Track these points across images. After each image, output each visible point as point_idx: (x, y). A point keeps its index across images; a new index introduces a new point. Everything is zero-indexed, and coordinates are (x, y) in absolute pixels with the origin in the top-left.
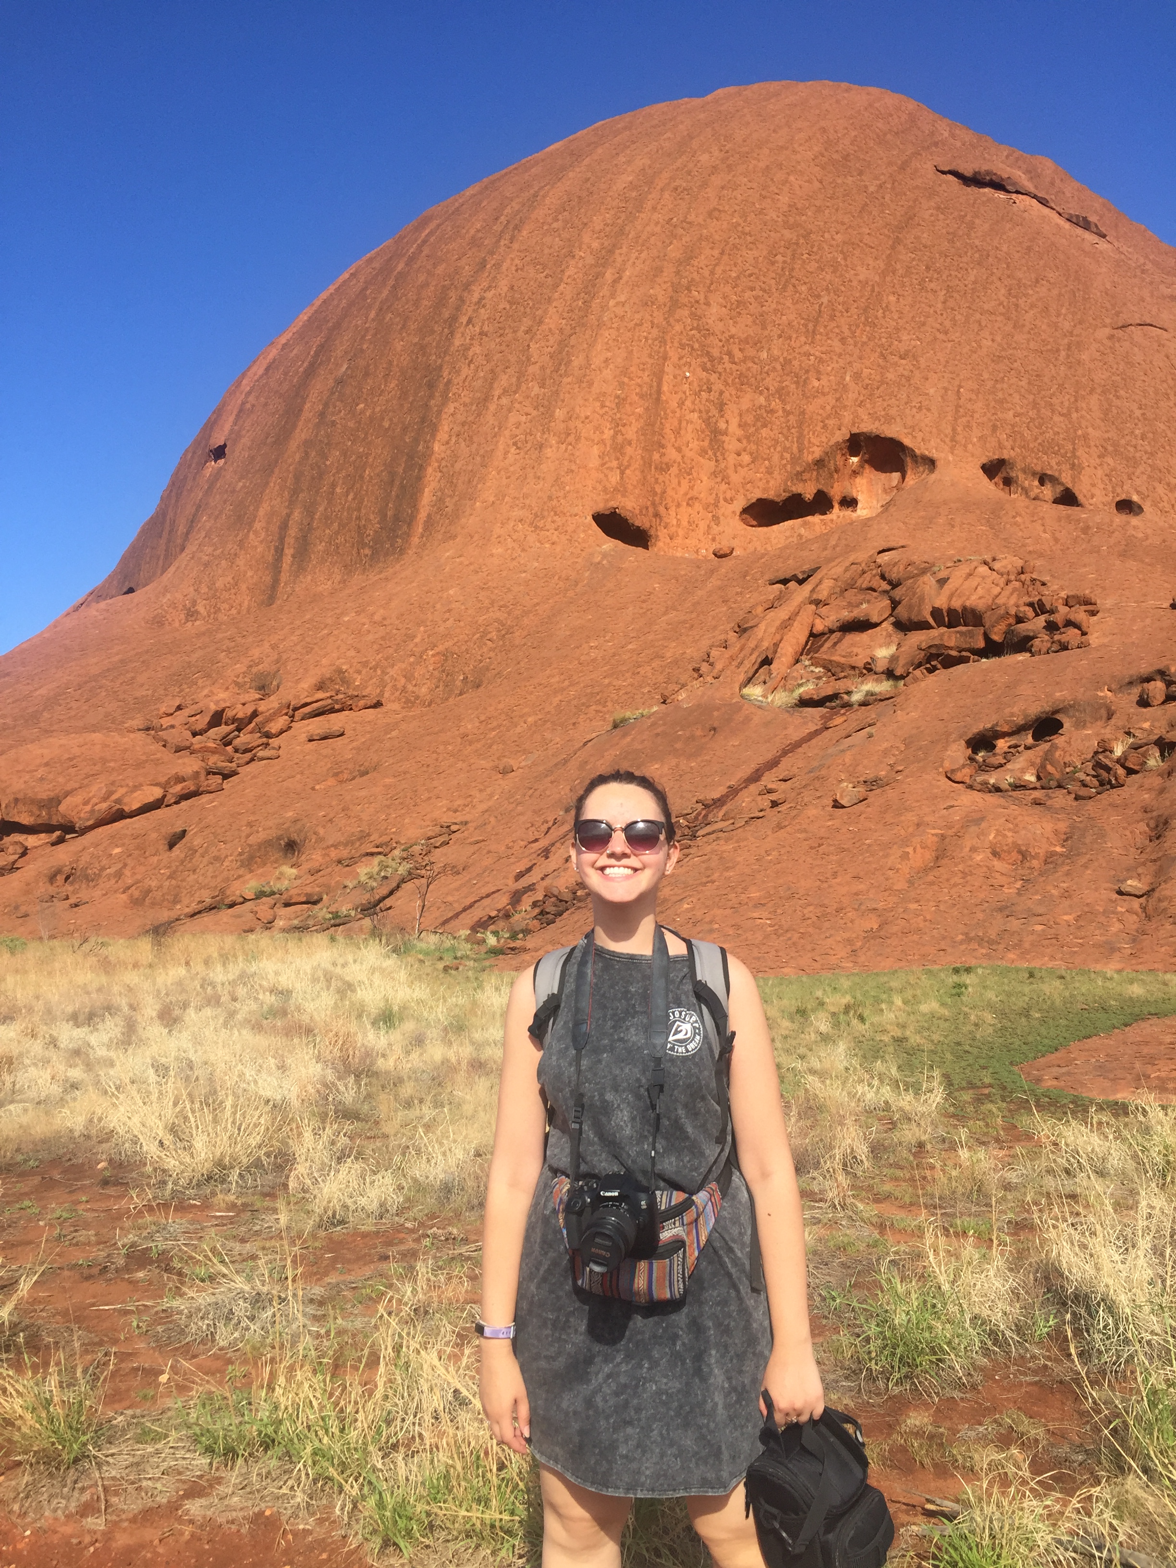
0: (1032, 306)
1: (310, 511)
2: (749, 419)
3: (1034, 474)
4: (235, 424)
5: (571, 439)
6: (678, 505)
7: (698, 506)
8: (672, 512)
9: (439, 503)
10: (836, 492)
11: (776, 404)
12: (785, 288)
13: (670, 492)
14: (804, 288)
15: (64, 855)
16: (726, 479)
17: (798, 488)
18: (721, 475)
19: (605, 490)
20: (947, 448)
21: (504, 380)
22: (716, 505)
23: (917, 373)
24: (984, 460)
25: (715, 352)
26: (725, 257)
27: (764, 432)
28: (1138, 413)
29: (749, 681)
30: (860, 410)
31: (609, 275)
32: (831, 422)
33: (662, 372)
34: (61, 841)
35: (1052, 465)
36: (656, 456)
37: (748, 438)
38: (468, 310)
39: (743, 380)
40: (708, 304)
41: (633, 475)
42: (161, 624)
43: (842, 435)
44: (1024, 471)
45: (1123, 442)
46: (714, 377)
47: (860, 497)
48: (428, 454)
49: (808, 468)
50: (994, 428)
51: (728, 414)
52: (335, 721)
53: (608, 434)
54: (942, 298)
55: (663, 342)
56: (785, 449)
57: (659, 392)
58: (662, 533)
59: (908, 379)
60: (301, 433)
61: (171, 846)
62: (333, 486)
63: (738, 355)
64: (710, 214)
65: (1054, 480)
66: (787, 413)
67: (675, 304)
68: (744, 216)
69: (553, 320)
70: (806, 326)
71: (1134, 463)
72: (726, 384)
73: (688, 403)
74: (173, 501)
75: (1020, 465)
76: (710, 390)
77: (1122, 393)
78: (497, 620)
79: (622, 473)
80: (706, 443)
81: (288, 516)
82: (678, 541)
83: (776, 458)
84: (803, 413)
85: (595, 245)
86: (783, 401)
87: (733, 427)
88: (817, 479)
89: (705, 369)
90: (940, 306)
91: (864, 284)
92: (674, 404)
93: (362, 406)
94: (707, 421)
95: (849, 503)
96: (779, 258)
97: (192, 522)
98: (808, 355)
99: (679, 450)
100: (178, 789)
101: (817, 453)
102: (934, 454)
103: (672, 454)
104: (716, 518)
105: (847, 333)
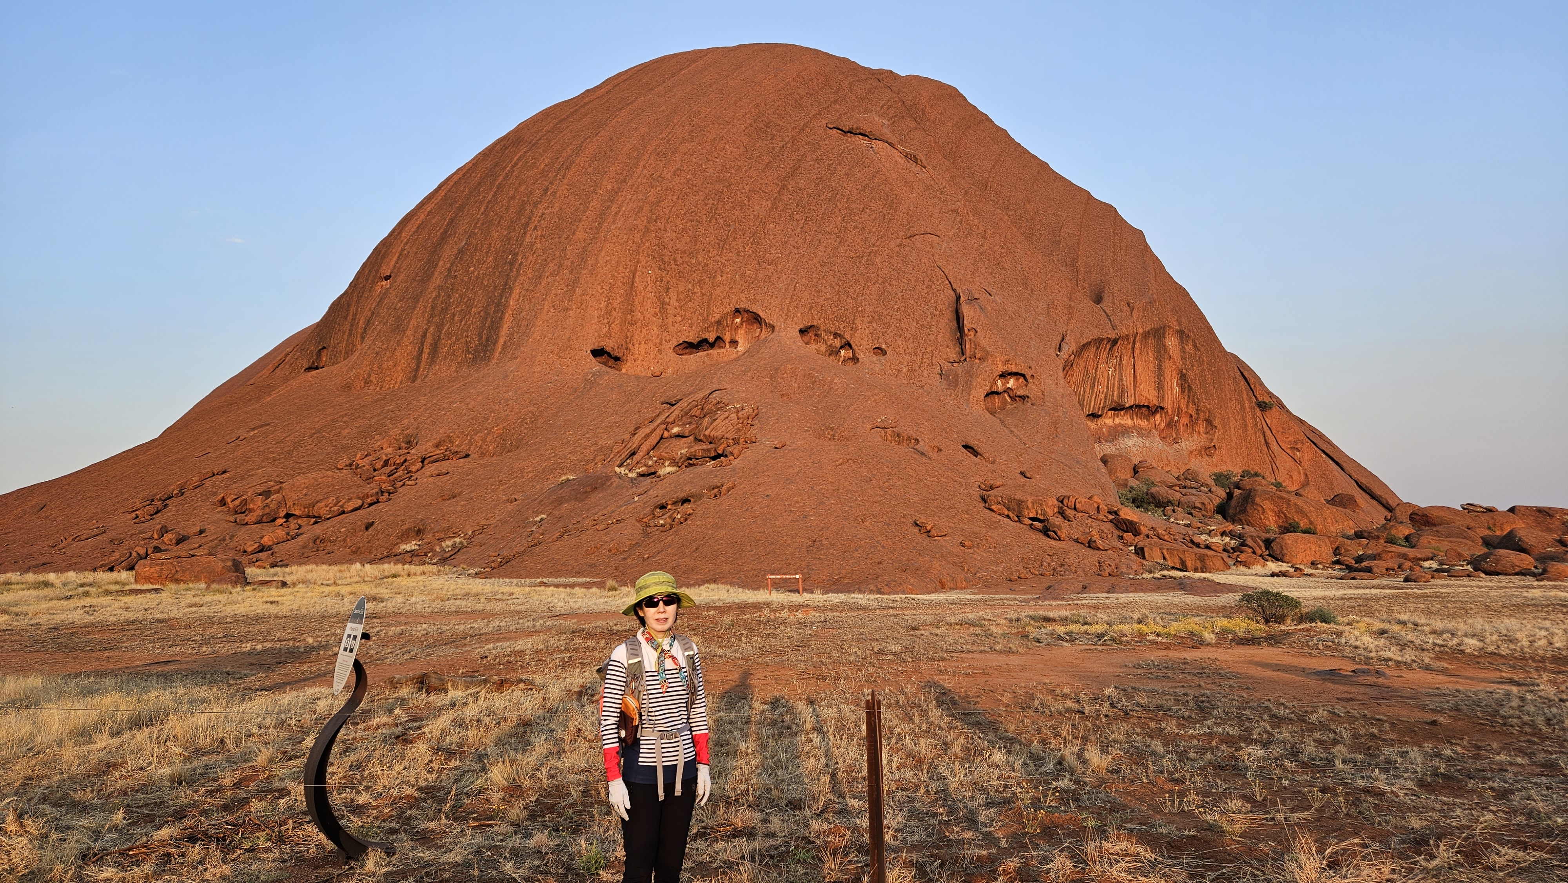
0: (855, 227)
1: (439, 327)
2: (682, 297)
3: (831, 333)
4: (397, 262)
5: (583, 306)
6: (640, 344)
7: (651, 344)
8: (636, 347)
9: (511, 335)
10: (727, 337)
11: (697, 289)
12: (710, 221)
13: (636, 337)
14: (721, 221)
15: (318, 529)
16: (666, 330)
17: (706, 336)
18: (664, 327)
19: (599, 336)
20: (782, 320)
21: (552, 266)
22: (661, 344)
23: (775, 274)
24: (801, 327)
25: (666, 259)
26: (680, 201)
27: (690, 304)
28: (900, 294)
29: (622, 464)
30: (742, 295)
31: (614, 209)
32: (726, 301)
33: (636, 269)
34: (315, 523)
35: (841, 327)
36: (629, 317)
37: (681, 307)
38: (535, 220)
39: (680, 275)
40: (665, 230)
41: (616, 327)
42: (350, 388)
43: (730, 309)
44: (825, 331)
45: (885, 313)
46: (664, 274)
47: (739, 340)
48: (506, 306)
49: (711, 325)
50: (811, 308)
51: (671, 295)
52: (445, 466)
53: (603, 304)
54: (801, 225)
55: (638, 253)
56: (700, 314)
57: (633, 282)
58: (630, 358)
59: (770, 278)
60: (437, 280)
61: (367, 528)
62: (454, 315)
63: (679, 260)
64: (674, 174)
65: (841, 336)
66: (703, 295)
67: (647, 230)
68: (694, 175)
69: (580, 235)
70: (718, 244)
71: (887, 325)
72: (671, 277)
73: (649, 288)
74: (355, 299)
75: (823, 328)
76: (662, 281)
77: (894, 282)
78: (531, 412)
79: (610, 326)
80: (658, 309)
81: (427, 330)
82: (638, 362)
83: (695, 319)
84: (711, 295)
85: (609, 187)
86: (701, 288)
87: (674, 302)
88: (717, 331)
89: (660, 269)
90: (798, 230)
91: (757, 217)
92: (641, 289)
93: (472, 269)
94: (659, 298)
95: (734, 343)
96: (711, 201)
97: (368, 322)
98: (717, 262)
99: (642, 313)
100: (369, 500)
101: (717, 317)
102: (774, 323)
103: (638, 316)
104: (660, 351)
105: (741, 249)
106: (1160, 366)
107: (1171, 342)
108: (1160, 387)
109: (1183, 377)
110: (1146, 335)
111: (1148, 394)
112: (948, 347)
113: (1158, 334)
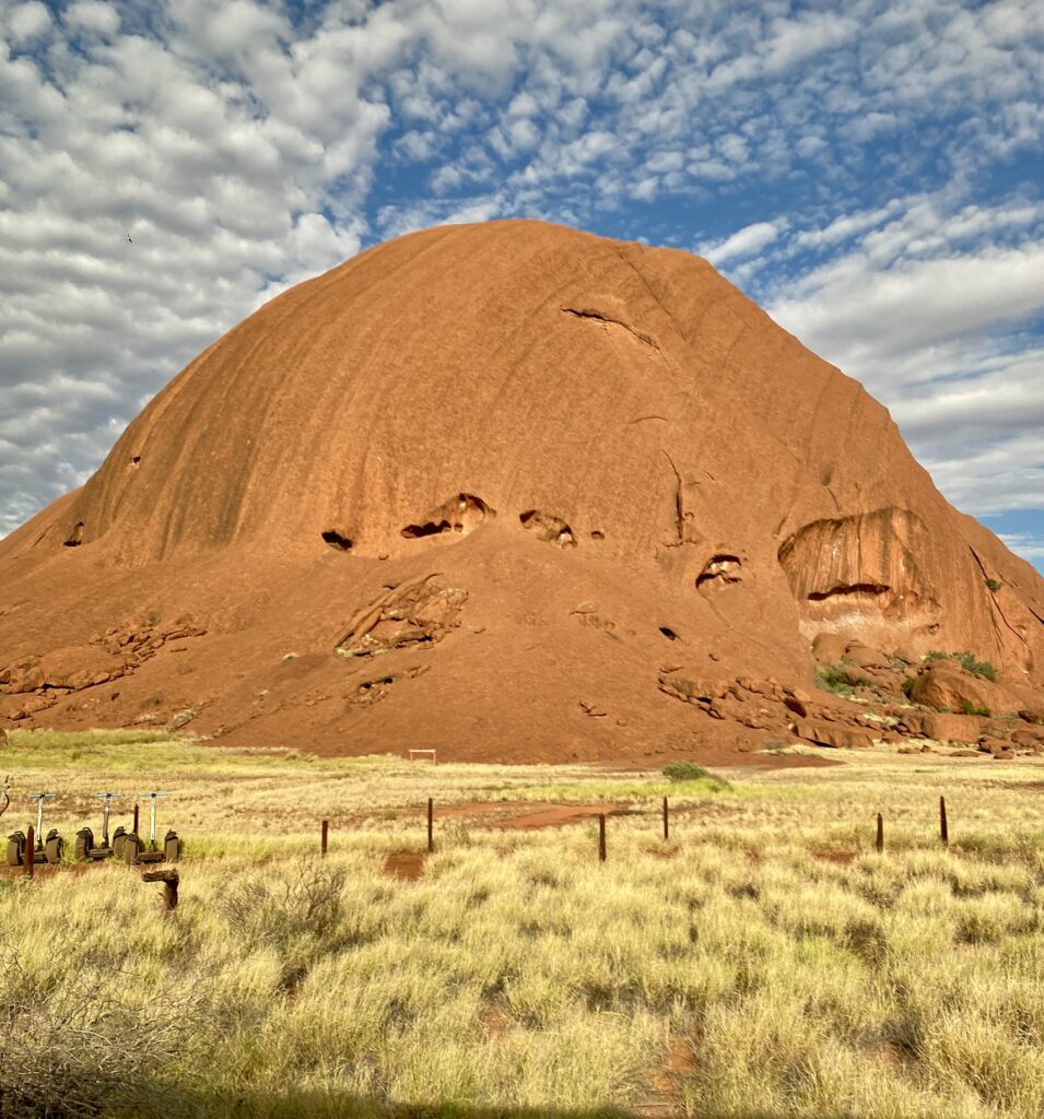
0: (582, 413)
1: (183, 509)
2: (410, 482)
3: (551, 517)
4: (145, 444)
5: (316, 491)
6: (369, 527)
7: (379, 528)
8: (366, 529)
9: (248, 519)
10: (452, 521)
11: (425, 475)
12: (438, 408)
13: (366, 521)
14: (450, 407)
15: (72, 699)
16: (395, 514)
17: (432, 520)
18: (392, 512)
19: (330, 520)
20: (504, 505)
21: (287, 452)
22: (389, 527)
23: (499, 460)
24: (523, 511)
25: (396, 446)
26: (410, 388)
27: (417, 490)
28: (622, 479)
29: (339, 645)
30: (466, 481)
31: (347, 396)
32: (451, 487)
33: (366, 456)
34: (69, 693)
35: (560, 512)
36: (359, 502)
37: (408, 492)
38: (272, 407)
39: (408, 461)
40: (395, 418)
41: (346, 512)
42: (102, 566)
43: (455, 494)
44: (546, 516)
45: (606, 498)
46: (393, 460)
47: (464, 524)
48: (245, 489)
49: (437, 510)
50: (533, 494)
51: (399, 480)
52: (183, 642)
53: (335, 489)
54: (528, 411)
55: (368, 440)
56: (427, 499)
57: (363, 468)
58: (360, 541)
59: (494, 464)
60: (181, 464)
61: (113, 698)
62: (196, 497)
63: (408, 447)
64: (406, 361)
65: (561, 521)
66: (430, 480)
67: (378, 418)
68: (424, 362)
69: (314, 421)
70: (446, 431)
71: (606, 510)
72: (400, 463)
73: (378, 473)
74: (108, 478)
75: (543, 513)
76: (390, 467)
77: (617, 467)
78: (265, 593)
79: (340, 510)
80: (386, 495)
81: (172, 510)
82: (368, 545)
83: (422, 502)
84: (437, 480)
85: (343, 374)
86: (429, 474)
87: (402, 487)
88: (442, 515)
89: (389, 455)
90: (525, 416)
91: (484, 404)
92: (371, 475)
93: (214, 453)
94: (388, 484)
95: (459, 526)
96: (440, 389)
97: (120, 502)
98: (444, 448)
99: (371, 498)
100: (115, 673)
101: (443, 502)
102: (496, 509)
103: (368, 500)
104: (388, 534)
105: (468, 436)
106: (886, 547)
107: (899, 523)
108: (885, 567)
109: (909, 556)
110: (872, 516)
111: (872, 573)
112: (666, 530)
113: (885, 514)
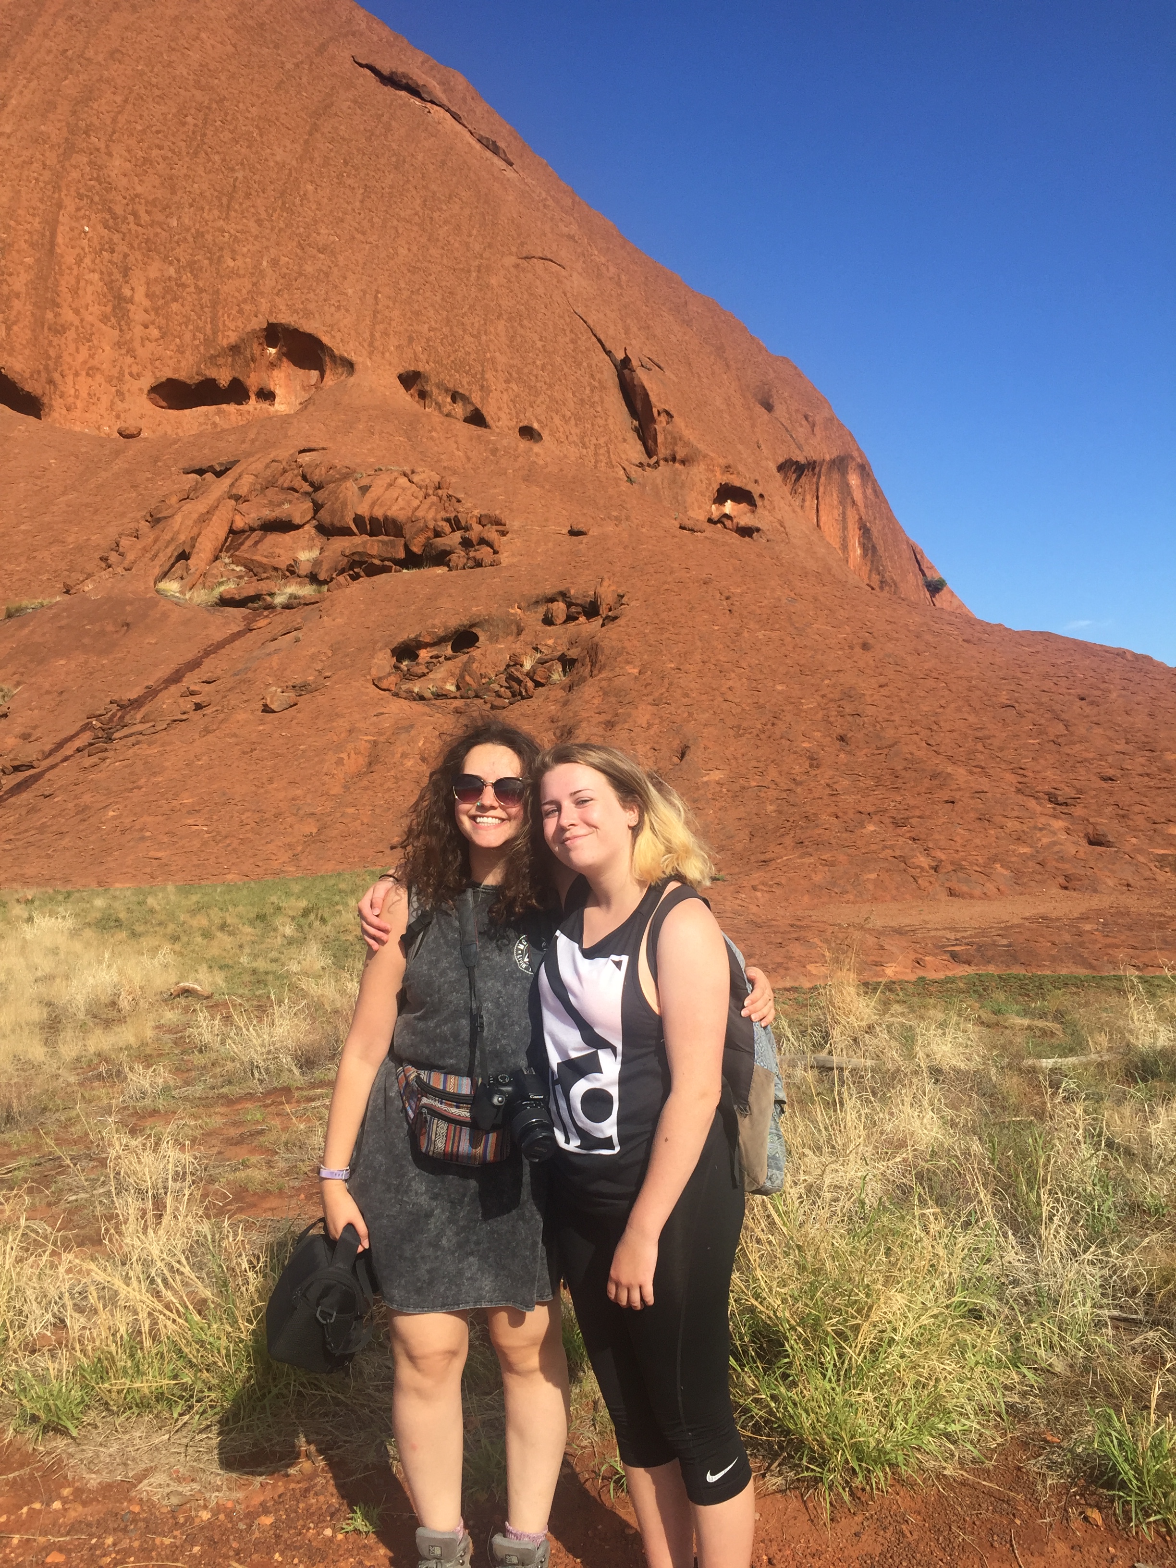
2: (158, 289)
3: (447, 390)
6: (76, 374)
7: (99, 378)
8: (70, 379)
10: (253, 382)
11: (187, 278)
12: (196, 153)
13: (66, 358)
14: (217, 158)
16: (131, 352)
17: (212, 373)
18: (124, 346)
20: (365, 352)
22: (120, 379)
23: (335, 270)
24: (401, 370)
25: (119, 210)
26: (129, 107)
27: (175, 306)
29: (164, 575)
30: (278, 299)
32: (247, 307)
33: (57, 221)
35: (463, 383)
36: (50, 315)
37: (156, 310)
39: (149, 247)
40: (110, 155)
41: (22, 333)
43: (258, 323)
44: (438, 386)
46: (116, 237)
47: (278, 391)
49: (222, 353)
50: (410, 339)
51: (134, 282)
55: (57, 188)
56: (198, 329)
57: (53, 243)
58: (57, 402)
59: (327, 275)
63: (145, 218)
64: (112, 55)
65: (465, 399)
66: (200, 290)
67: (70, 148)
68: (150, 65)
70: (219, 199)
71: (535, 392)
72: (132, 247)
73: (87, 261)
75: (434, 379)
76: (113, 251)
79: (9, 329)
80: (109, 309)
82: (77, 413)
83: (188, 337)
84: (217, 292)
86: (195, 277)
87: (140, 296)
88: (232, 366)
89: (106, 227)
92: (70, 260)
94: (110, 284)
95: (267, 395)
98: (222, 231)
99: (77, 312)
101: (233, 338)
102: (353, 357)
103: (68, 315)
104: (120, 394)
105: (263, 215)
106: (844, 515)
107: (854, 481)
109: (864, 531)
110: (833, 462)
112: (625, 440)
113: (842, 465)
